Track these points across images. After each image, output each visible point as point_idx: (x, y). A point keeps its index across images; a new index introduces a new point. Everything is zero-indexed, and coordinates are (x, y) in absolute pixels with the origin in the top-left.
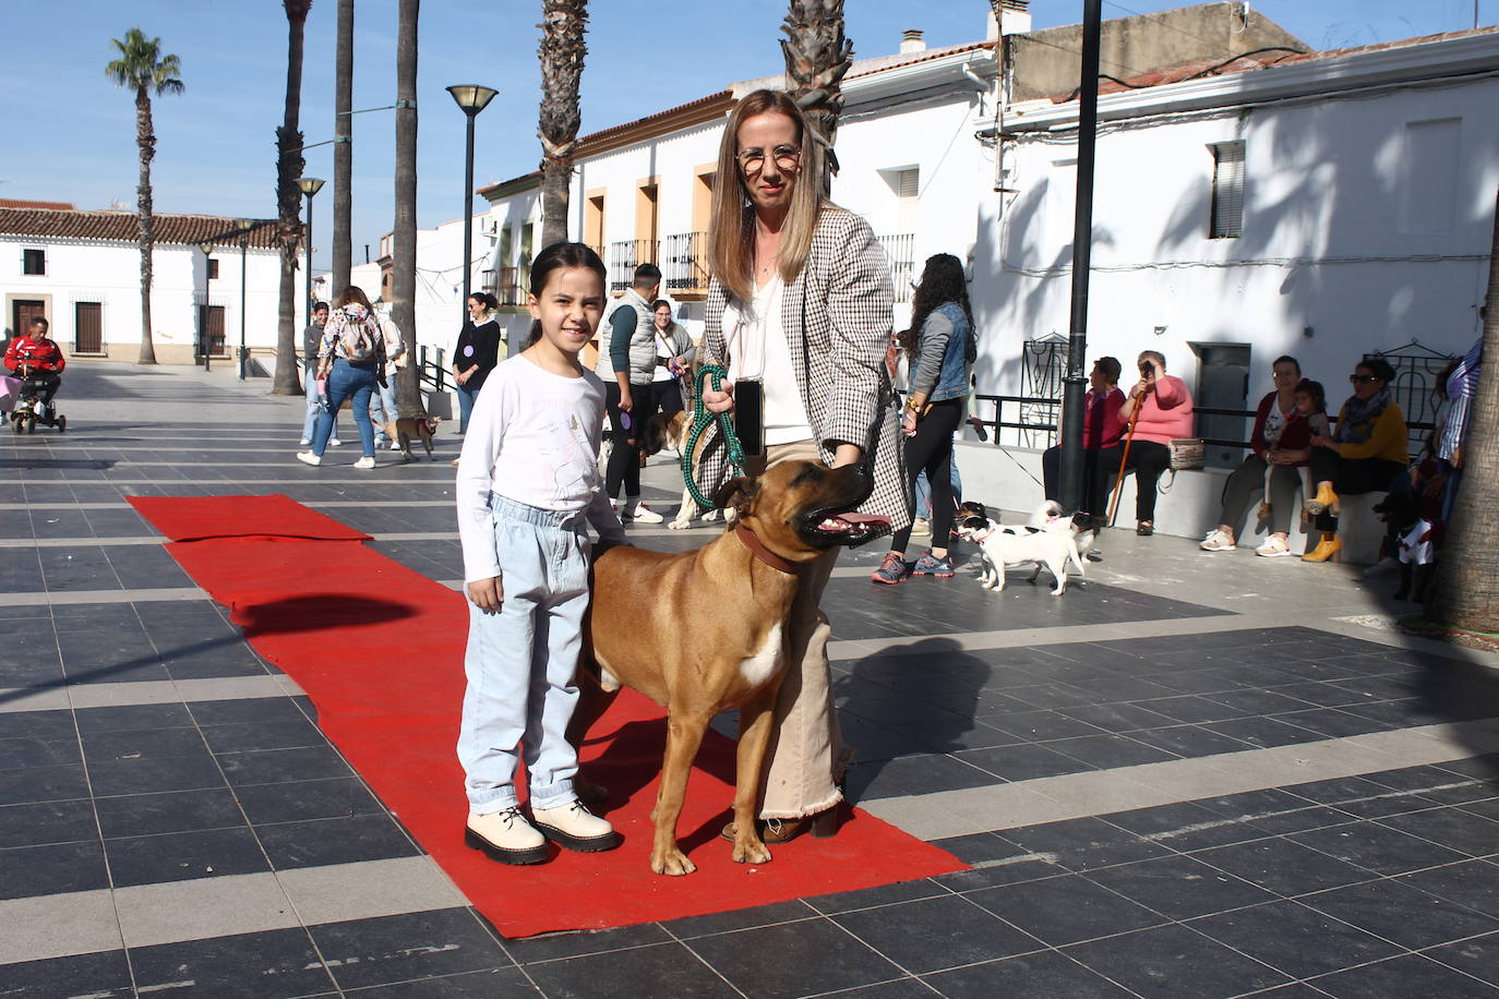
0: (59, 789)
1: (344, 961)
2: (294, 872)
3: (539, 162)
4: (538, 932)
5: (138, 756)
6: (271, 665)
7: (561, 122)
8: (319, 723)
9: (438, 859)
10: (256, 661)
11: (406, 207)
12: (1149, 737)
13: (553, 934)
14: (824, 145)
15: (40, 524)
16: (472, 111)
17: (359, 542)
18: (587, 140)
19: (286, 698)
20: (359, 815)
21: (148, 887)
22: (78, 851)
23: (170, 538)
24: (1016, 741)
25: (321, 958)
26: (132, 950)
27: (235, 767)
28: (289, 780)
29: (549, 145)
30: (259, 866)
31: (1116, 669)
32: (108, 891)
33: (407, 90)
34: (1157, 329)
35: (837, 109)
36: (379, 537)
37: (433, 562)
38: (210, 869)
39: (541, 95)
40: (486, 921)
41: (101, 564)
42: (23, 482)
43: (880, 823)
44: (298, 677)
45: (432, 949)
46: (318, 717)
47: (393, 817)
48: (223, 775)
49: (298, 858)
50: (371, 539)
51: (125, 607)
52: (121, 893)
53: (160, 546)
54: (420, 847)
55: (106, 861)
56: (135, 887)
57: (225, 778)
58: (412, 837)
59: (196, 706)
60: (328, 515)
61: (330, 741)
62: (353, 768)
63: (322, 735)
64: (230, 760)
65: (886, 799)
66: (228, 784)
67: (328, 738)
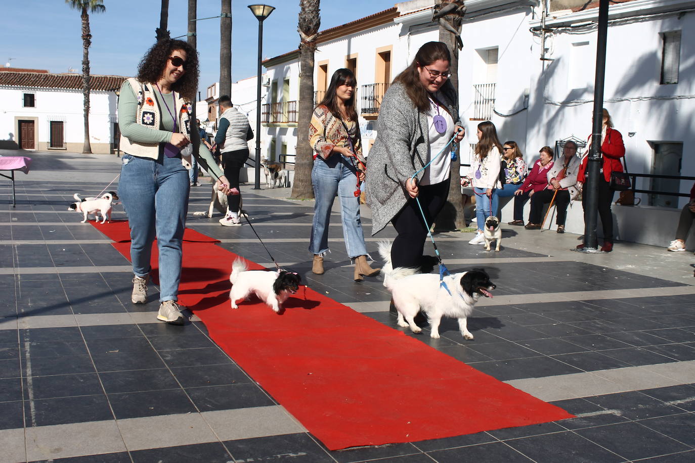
0: (79, 367)
1: (246, 460)
2: (210, 413)
3: (299, 45)
4: (348, 446)
5: (117, 351)
7: (310, 23)
8: (209, 335)
9: (286, 407)
11: (226, 70)
12: (657, 349)
13: (355, 448)
14: (455, 33)
15: (46, 233)
16: (261, 18)
17: (213, 243)
18: (324, 33)
20: (239, 384)
21: (135, 419)
22: (94, 400)
23: (114, 240)
24: (584, 350)
25: (233, 458)
26: (131, 452)
27: (169, 358)
28: (199, 365)
29: (303, 35)
30: (190, 409)
31: (631, 314)
32: (114, 421)
33: (226, 8)
34: (630, 134)
35: (462, 14)
39: (299, 9)
40: (318, 440)
41: (81, 253)
42: (33, 212)
43: (519, 391)
45: (291, 455)
46: (209, 332)
47: (259, 385)
48: (163, 361)
49: (211, 405)
50: (219, 242)
51: (97, 275)
52: (121, 422)
53: (109, 244)
54: (275, 401)
55: (110, 405)
56: (127, 419)
57: (165, 363)
58: (269, 395)
59: (143, 326)
60: (194, 229)
61: (217, 344)
62: (232, 359)
63: (213, 342)
64: (166, 354)
65: (521, 380)
66: (167, 366)
67: (215, 343)
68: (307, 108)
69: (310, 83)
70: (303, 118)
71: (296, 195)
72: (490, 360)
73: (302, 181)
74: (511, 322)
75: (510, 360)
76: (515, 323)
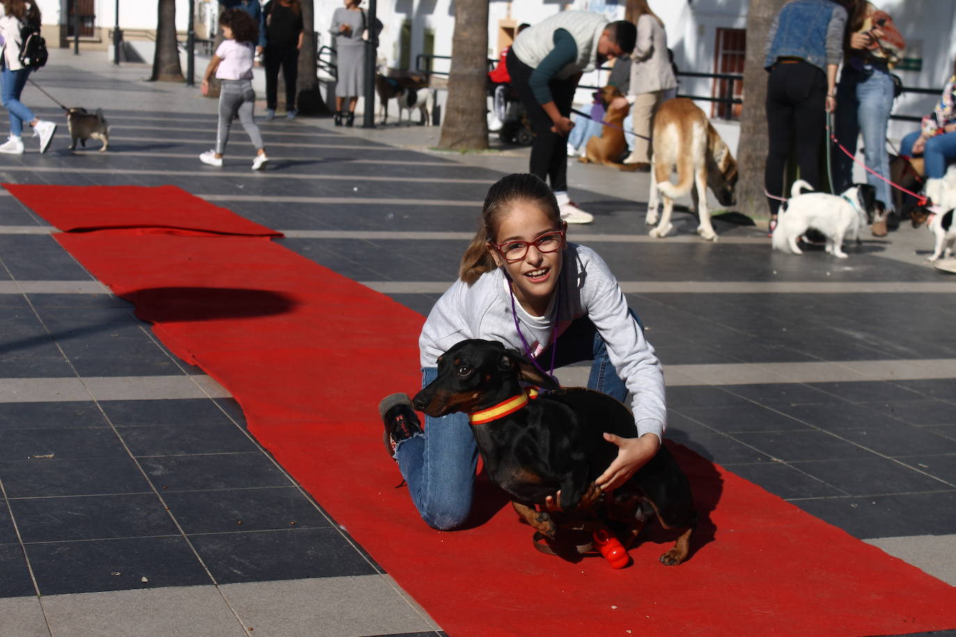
2: (238, 586)
5: (51, 456)
8: (247, 428)
9: (398, 578)
10: (168, 360)
17: (269, 238)
19: (209, 399)
20: (304, 528)
21: (79, 596)
23: (59, 228)
27: (160, 471)
28: (221, 487)
30: (197, 578)
32: (35, 598)
36: (289, 234)
37: (353, 262)
38: (144, 579)
43: (898, 563)
44: (221, 376)
46: (247, 421)
47: (342, 531)
48: (148, 479)
49: (241, 571)
50: (281, 236)
51: (18, 299)
52: (50, 601)
53: (48, 235)
54: (376, 564)
55: (29, 566)
56: (64, 595)
57: (150, 482)
58: (365, 553)
59: (108, 405)
60: (229, 209)
61: (261, 447)
62: (291, 477)
63: (253, 441)
64: (153, 464)
65: (902, 537)
66: (154, 489)
67: (259, 444)
71: (449, 142)
72: (839, 494)
73: (463, 112)
74: (890, 416)
75: (882, 495)
76: (899, 419)
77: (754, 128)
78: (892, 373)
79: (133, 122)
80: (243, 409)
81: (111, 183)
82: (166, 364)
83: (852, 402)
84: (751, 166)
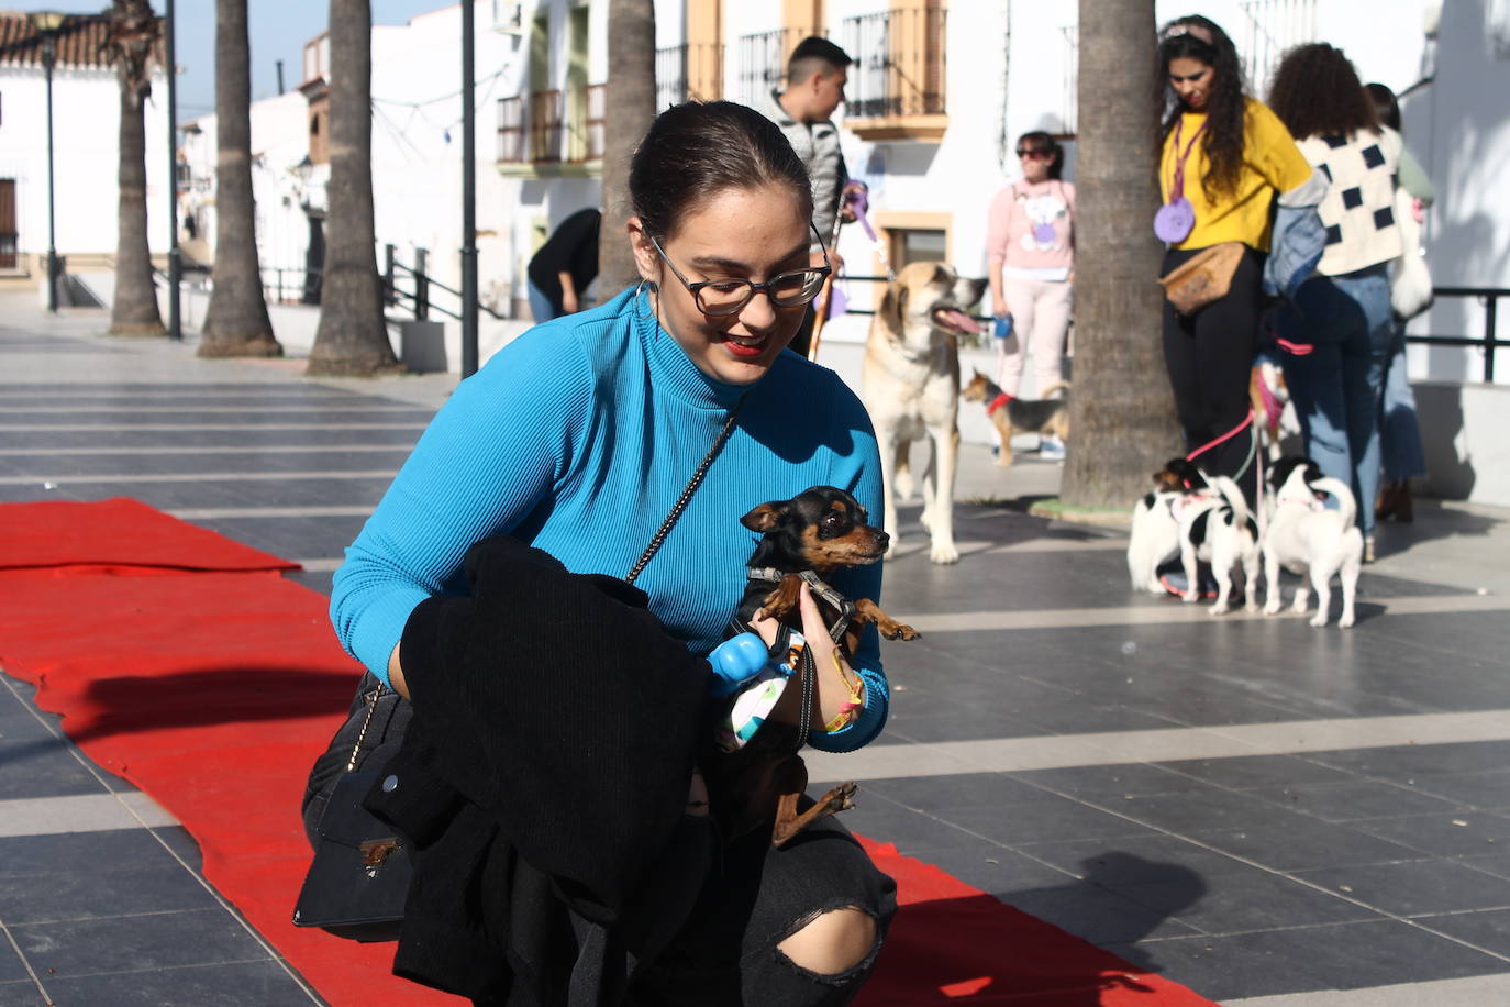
6: (114, 776)
8: (204, 871)
10: (85, 771)
17: (277, 573)
19: (143, 831)
27: (45, 945)
28: (147, 966)
36: (310, 566)
44: (162, 795)
46: (204, 861)
48: (23, 959)
50: (298, 568)
57: (26, 963)
60: (216, 531)
61: (224, 899)
62: (269, 945)
63: (210, 891)
64: (36, 934)
65: (1286, 995)
66: (32, 974)
67: (220, 896)
68: (634, 101)
69: (642, 11)
70: (622, 135)
72: (1189, 932)
74: (1290, 807)
75: (1260, 931)
76: (1305, 812)
77: (1095, 361)
78: (1301, 741)
79: (70, 402)
80: (199, 841)
81: (20, 499)
82: (78, 777)
83: (1229, 789)
84: (1093, 423)
